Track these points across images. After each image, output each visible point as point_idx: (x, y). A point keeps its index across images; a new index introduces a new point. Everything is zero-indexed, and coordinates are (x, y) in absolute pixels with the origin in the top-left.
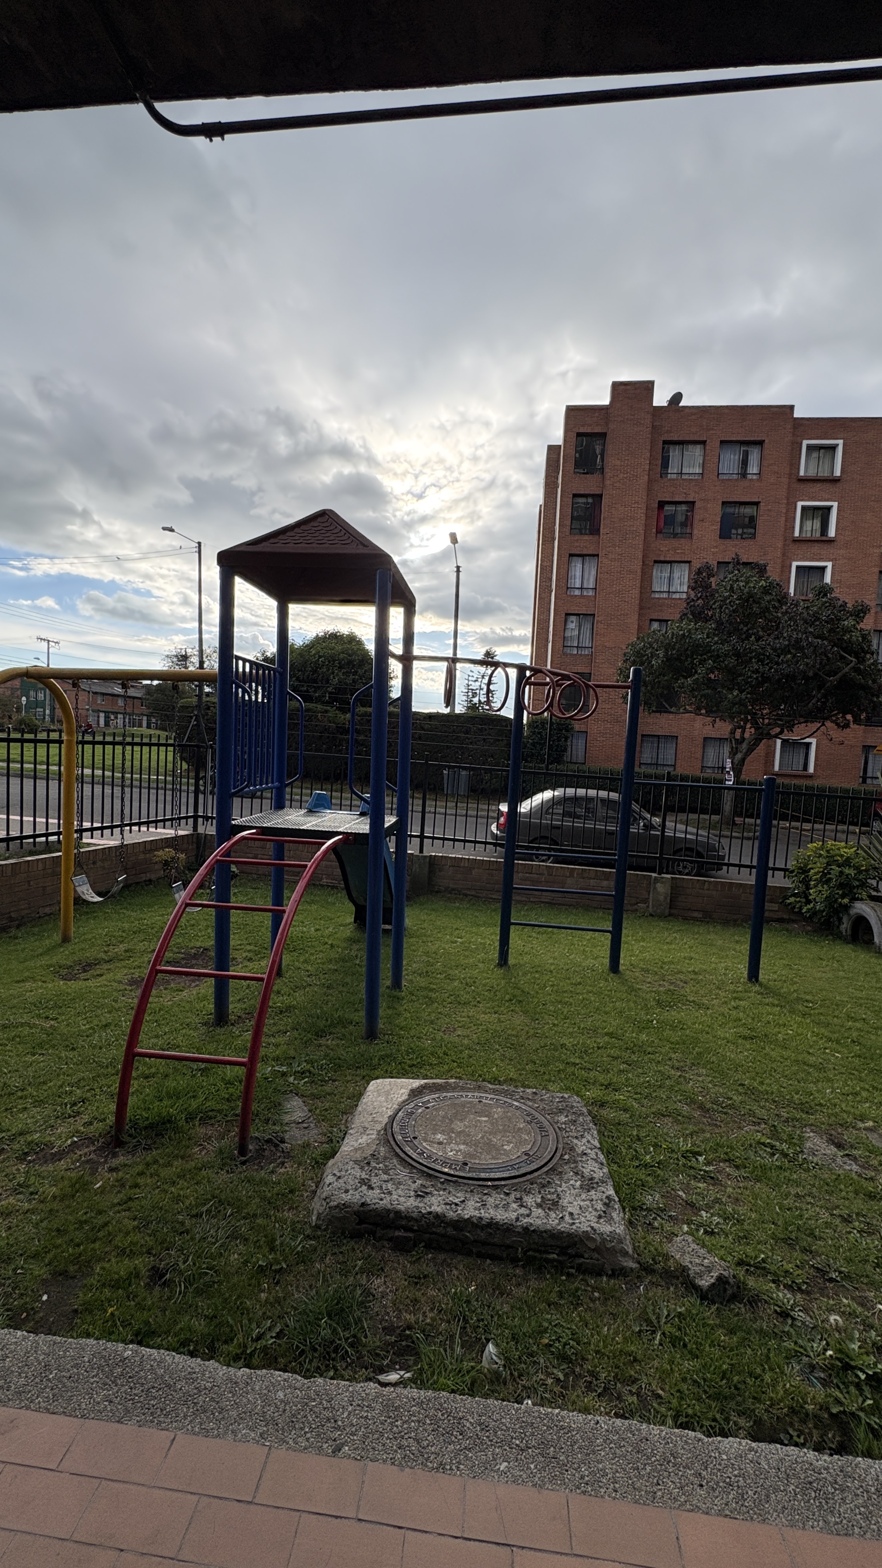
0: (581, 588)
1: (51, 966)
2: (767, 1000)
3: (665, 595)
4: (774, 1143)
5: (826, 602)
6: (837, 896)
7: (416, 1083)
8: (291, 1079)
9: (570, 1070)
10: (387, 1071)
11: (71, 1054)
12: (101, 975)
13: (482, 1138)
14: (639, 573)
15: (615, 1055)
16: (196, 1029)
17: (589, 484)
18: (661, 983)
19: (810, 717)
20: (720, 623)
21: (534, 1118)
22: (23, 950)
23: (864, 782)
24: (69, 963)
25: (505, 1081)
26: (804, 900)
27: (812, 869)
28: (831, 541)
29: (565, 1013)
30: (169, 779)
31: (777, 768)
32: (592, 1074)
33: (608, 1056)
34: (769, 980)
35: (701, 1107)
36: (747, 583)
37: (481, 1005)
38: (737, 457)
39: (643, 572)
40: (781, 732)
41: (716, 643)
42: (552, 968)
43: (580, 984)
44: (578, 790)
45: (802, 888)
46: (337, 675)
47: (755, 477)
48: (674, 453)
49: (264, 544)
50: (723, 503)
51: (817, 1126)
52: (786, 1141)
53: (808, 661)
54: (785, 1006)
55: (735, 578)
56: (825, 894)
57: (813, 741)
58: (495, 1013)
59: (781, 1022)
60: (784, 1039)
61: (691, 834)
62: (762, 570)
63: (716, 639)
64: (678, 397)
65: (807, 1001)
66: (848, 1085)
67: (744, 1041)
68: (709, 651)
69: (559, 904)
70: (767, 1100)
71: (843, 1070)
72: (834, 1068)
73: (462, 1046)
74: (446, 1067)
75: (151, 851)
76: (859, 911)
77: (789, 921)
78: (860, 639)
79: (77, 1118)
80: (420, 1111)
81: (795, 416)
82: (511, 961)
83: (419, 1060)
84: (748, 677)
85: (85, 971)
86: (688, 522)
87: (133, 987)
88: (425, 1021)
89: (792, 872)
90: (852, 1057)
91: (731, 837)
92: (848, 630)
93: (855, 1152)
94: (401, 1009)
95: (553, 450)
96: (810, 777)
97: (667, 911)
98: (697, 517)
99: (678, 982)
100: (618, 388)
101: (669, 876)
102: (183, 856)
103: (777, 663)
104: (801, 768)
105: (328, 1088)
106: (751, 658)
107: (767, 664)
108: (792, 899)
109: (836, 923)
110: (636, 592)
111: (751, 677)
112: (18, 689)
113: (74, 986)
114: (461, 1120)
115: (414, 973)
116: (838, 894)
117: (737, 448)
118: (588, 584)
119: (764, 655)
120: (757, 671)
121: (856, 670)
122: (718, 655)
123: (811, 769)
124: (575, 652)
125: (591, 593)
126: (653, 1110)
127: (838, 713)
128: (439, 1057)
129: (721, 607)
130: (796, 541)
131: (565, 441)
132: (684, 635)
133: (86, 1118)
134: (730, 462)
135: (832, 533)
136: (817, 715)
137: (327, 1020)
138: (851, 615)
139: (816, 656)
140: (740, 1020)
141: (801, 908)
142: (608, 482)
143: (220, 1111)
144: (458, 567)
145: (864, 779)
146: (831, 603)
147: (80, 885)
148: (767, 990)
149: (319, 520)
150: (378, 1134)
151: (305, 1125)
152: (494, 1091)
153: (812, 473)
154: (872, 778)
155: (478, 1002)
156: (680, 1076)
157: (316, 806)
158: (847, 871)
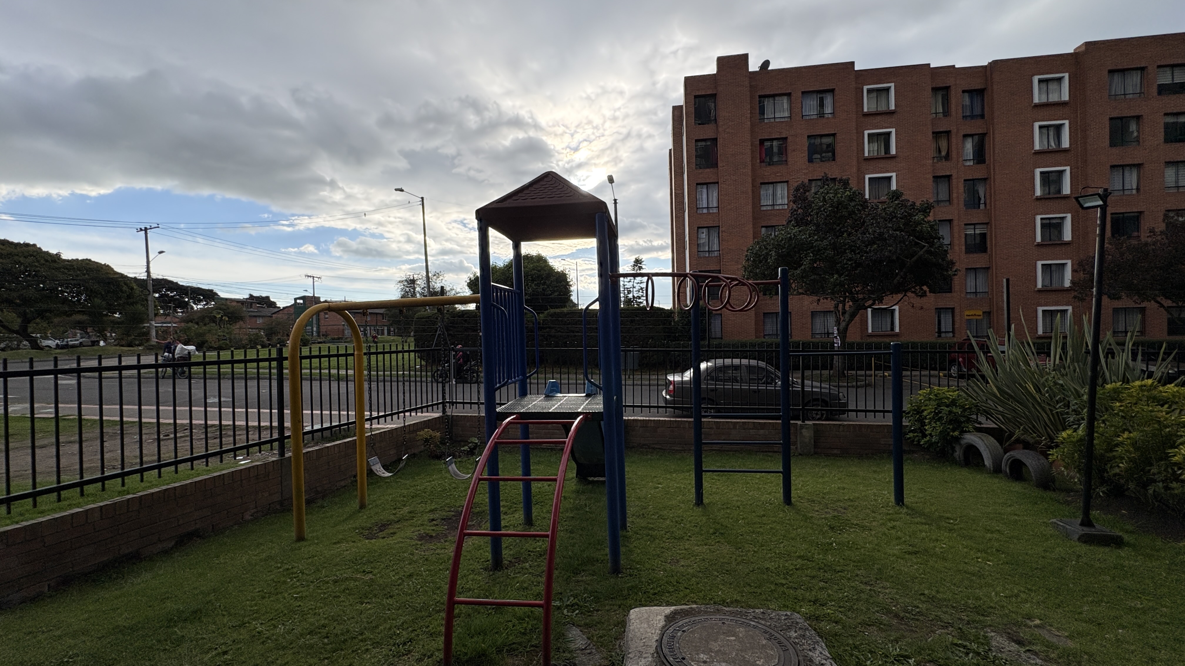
0: (708, 208)
1: (356, 528)
2: (916, 520)
3: (769, 208)
4: (965, 643)
5: (899, 204)
6: (949, 430)
7: (668, 610)
8: (565, 612)
9: (781, 589)
10: (636, 600)
11: (390, 601)
12: (394, 533)
13: (737, 655)
14: (750, 193)
15: (812, 575)
16: (479, 574)
17: (707, 131)
18: (826, 510)
19: (896, 290)
20: (818, 225)
21: (771, 635)
22: (332, 516)
23: (939, 336)
24: (369, 525)
25: (732, 602)
26: (920, 435)
27: (925, 410)
28: (893, 157)
29: (760, 541)
30: (412, 373)
31: (870, 331)
32: (799, 592)
33: (807, 576)
34: (912, 503)
35: (897, 616)
36: (836, 194)
37: (692, 539)
38: (815, 102)
39: (753, 192)
40: (873, 304)
41: (817, 240)
42: (739, 503)
43: (764, 516)
44: (725, 360)
45: (918, 425)
46: (531, 286)
47: (830, 116)
48: (768, 104)
49: (509, 201)
50: (809, 137)
51: (995, 627)
52: (973, 641)
53: (891, 248)
54: (931, 524)
55: (826, 191)
56: (939, 429)
57: (896, 308)
58: (706, 545)
59: (933, 537)
60: (942, 552)
61: (816, 387)
62: (845, 183)
63: (816, 237)
64: (766, 63)
65: (948, 518)
66: (1007, 589)
67: (910, 556)
68: (812, 247)
69: (728, 451)
70: (947, 606)
71: (998, 576)
72: (991, 575)
73: (688, 574)
74: (682, 594)
75: (416, 431)
76: (970, 441)
77: (914, 452)
78: (929, 229)
79: (409, 656)
80: (679, 634)
81: (856, 69)
82: (706, 501)
83: (659, 589)
84: (845, 264)
85: (381, 531)
86: (783, 151)
87: (423, 542)
88: (654, 556)
89: (908, 413)
90: (1002, 564)
91: (848, 387)
92: (919, 223)
93: (1034, 648)
94: (632, 546)
95: (676, 110)
96: (897, 335)
97: (812, 450)
98: (790, 148)
99: (840, 509)
100: (722, 61)
101: (810, 423)
102: (438, 434)
103: (867, 253)
104: (889, 329)
105: (596, 617)
106: (845, 250)
107: (859, 253)
108: (911, 435)
109: (950, 451)
110: (750, 207)
111: (847, 264)
112: (292, 314)
113: (377, 544)
114: (715, 641)
115: (633, 515)
116: (949, 428)
117: (815, 96)
118: (713, 204)
119: (855, 246)
120: (850, 259)
121: (928, 252)
122: (819, 249)
123: (897, 330)
124: (707, 255)
125: (715, 211)
126: (859, 621)
127: (916, 286)
128: (674, 586)
129: (817, 213)
130: (867, 159)
131: (686, 102)
132: (790, 237)
133: (417, 656)
134: (810, 107)
135: (893, 151)
136: (900, 288)
137: (578, 560)
138: (919, 211)
139: (897, 244)
140: (900, 538)
141: (919, 441)
142: (720, 129)
143: (520, 644)
144: (615, 200)
145: (940, 332)
146: (903, 204)
147: (374, 465)
148: (913, 512)
149: (546, 179)
150: (653, 657)
151: (589, 651)
152: (731, 613)
153: (873, 109)
154: (946, 332)
155: (690, 536)
156: (870, 590)
157: (552, 391)
158: (954, 410)
